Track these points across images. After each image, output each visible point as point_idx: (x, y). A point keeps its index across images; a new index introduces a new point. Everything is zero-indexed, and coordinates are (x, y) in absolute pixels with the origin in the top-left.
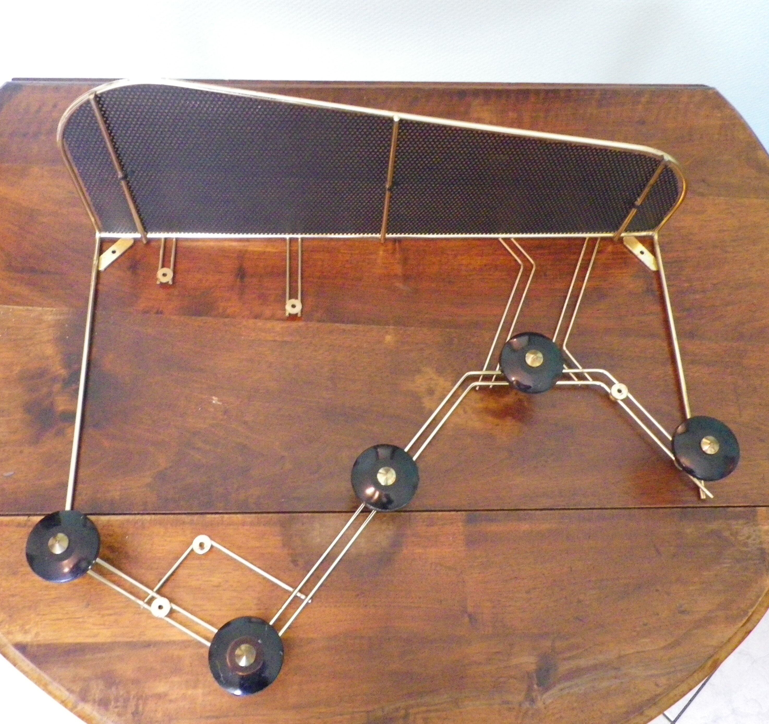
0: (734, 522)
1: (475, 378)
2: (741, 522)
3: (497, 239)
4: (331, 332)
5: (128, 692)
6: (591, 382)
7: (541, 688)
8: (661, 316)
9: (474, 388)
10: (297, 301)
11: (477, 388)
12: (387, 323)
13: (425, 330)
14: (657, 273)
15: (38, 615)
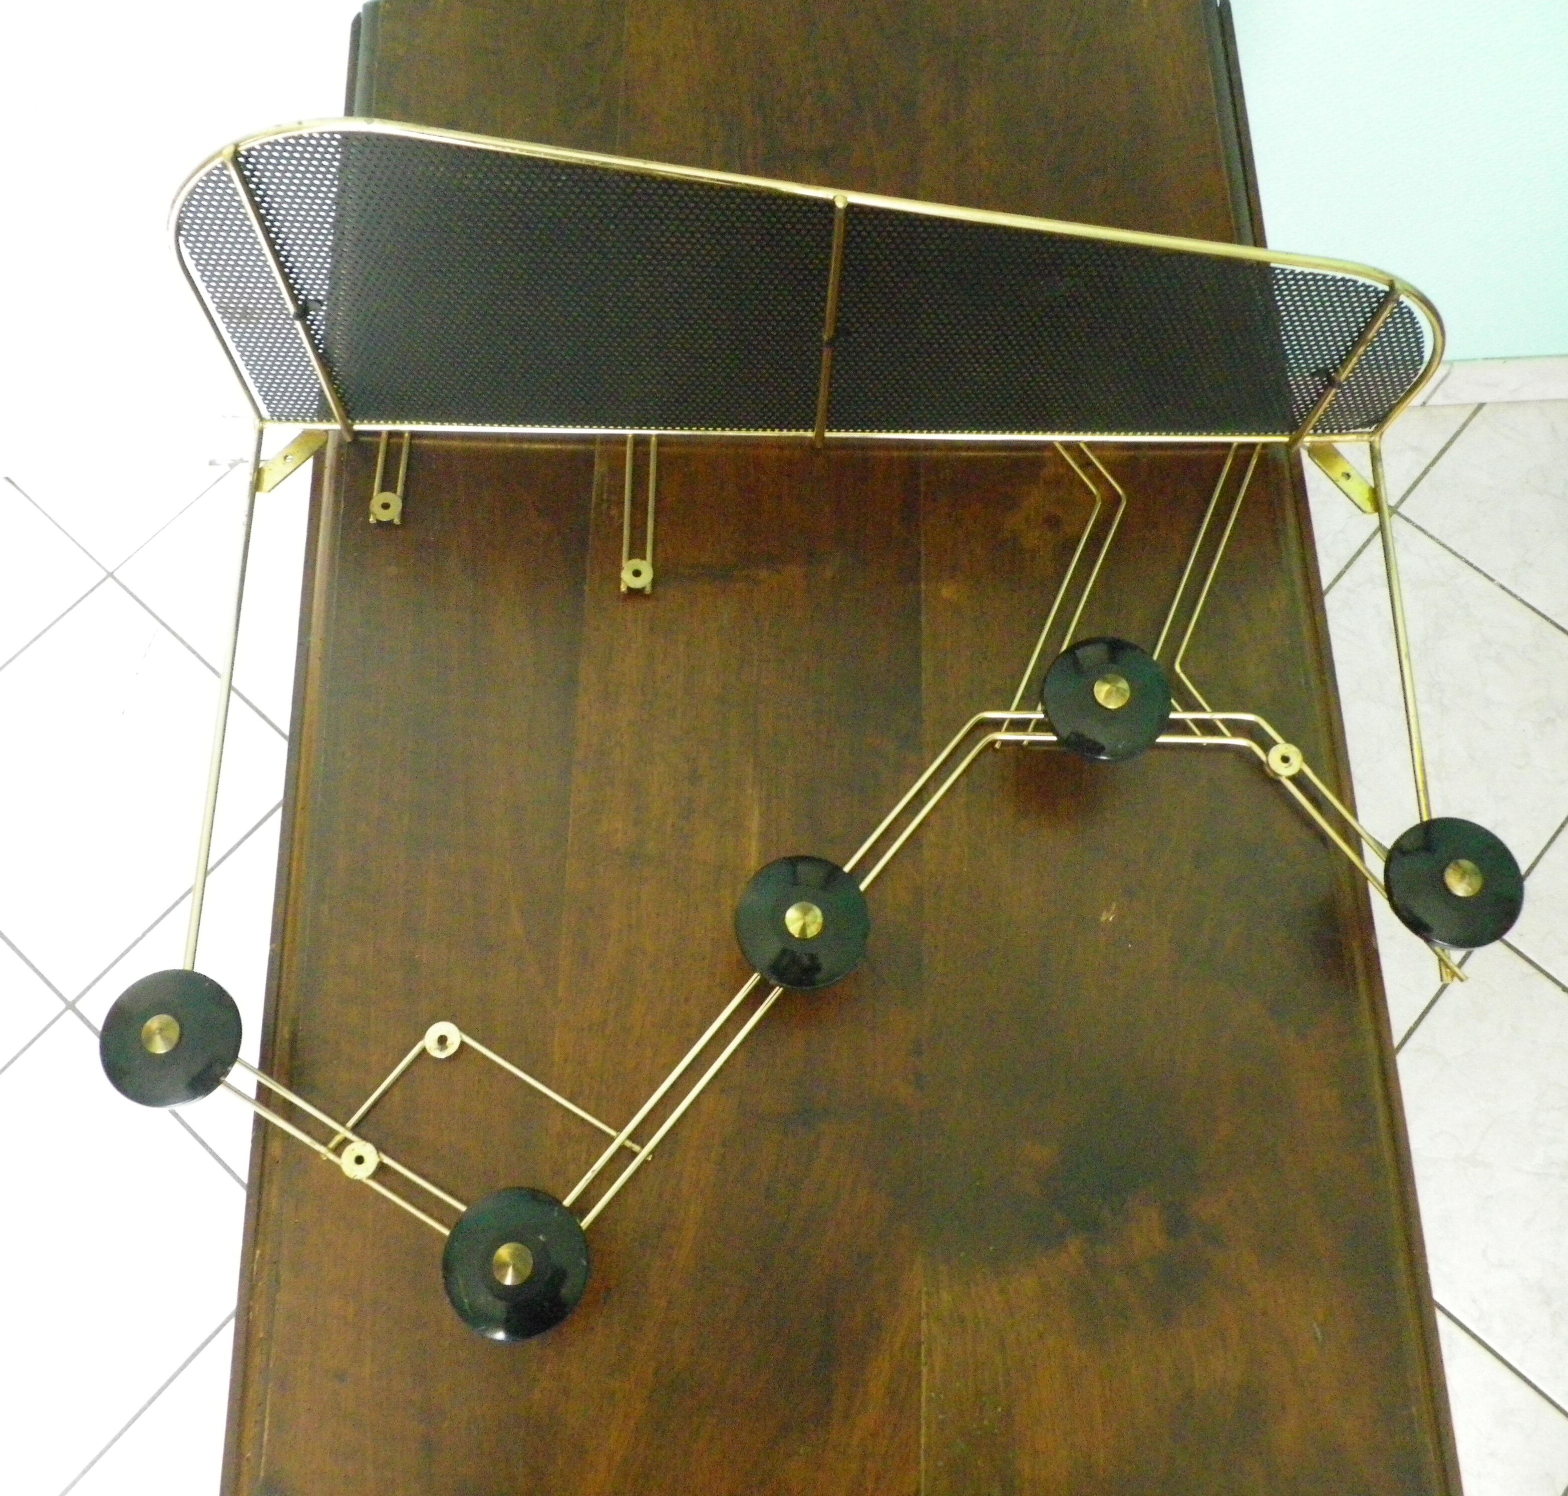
1: (995, 725)
3: (1049, 445)
6: (1228, 739)
9: (991, 745)
10: (644, 562)
11: (997, 746)
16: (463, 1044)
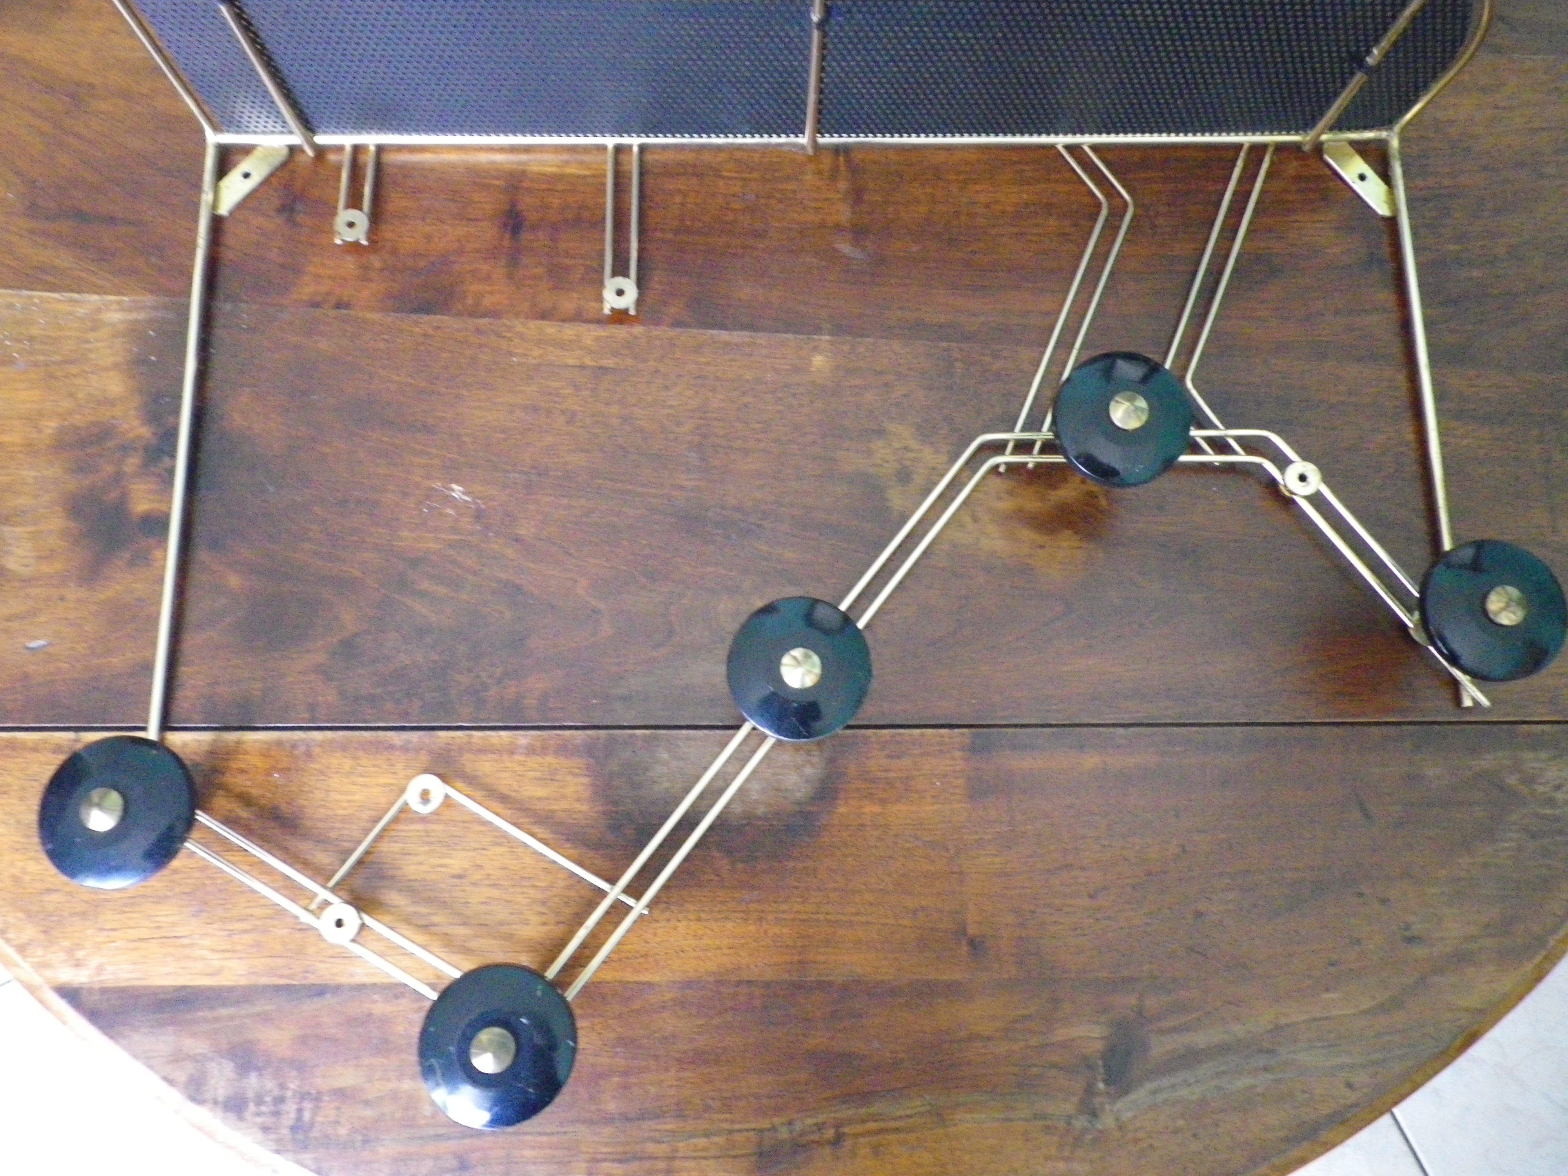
0: (1529, 755)
1: (999, 448)
2: (1543, 755)
3: (1053, 147)
4: (698, 349)
5: (282, 1087)
6: (1242, 457)
7: (1112, 1089)
8: (1395, 316)
9: (996, 468)
10: (627, 280)
11: (1002, 469)
12: (818, 330)
13: (897, 345)
14: (1392, 222)
15: (102, 929)
16: (447, 797)
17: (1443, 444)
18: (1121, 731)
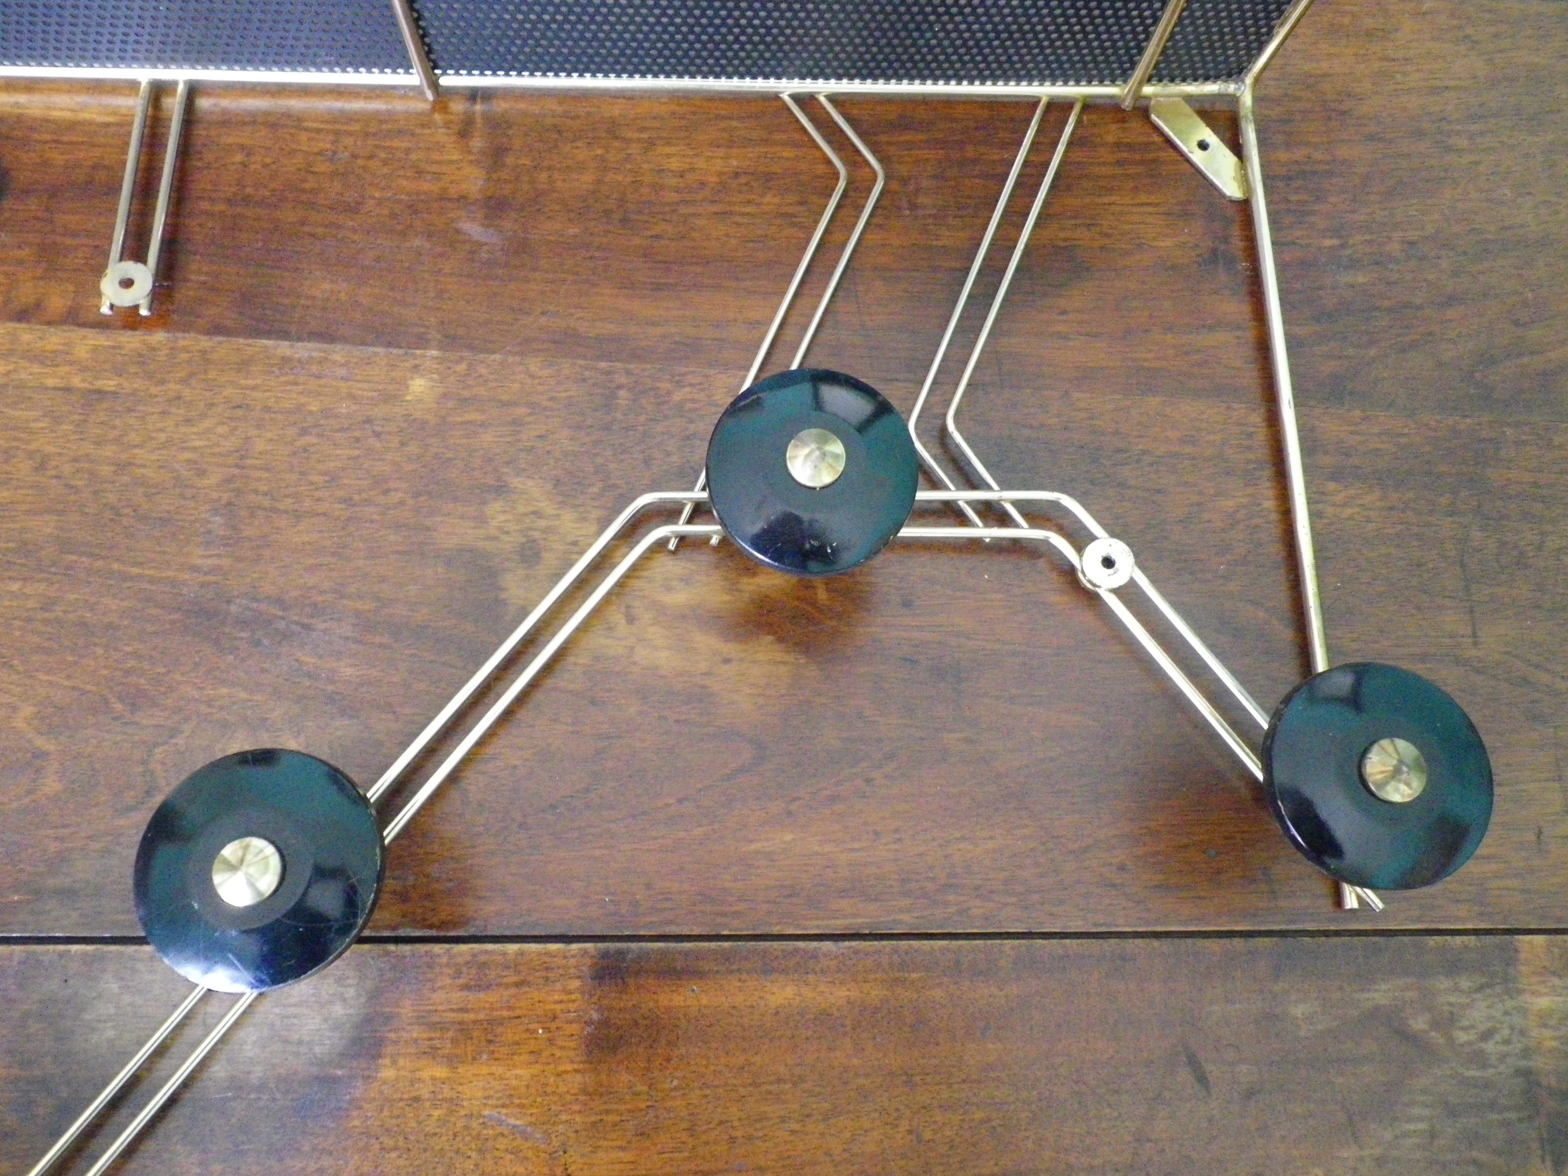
0: (1443, 983)
1: (669, 513)
2: (1465, 983)
3: (775, 96)
4: (244, 365)
6: (1024, 531)
8: (1250, 334)
9: (661, 545)
10: (140, 266)
11: (672, 546)
12: (421, 342)
13: (534, 364)
14: (1245, 206)
17: (1314, 515)
18: (828, 945)
